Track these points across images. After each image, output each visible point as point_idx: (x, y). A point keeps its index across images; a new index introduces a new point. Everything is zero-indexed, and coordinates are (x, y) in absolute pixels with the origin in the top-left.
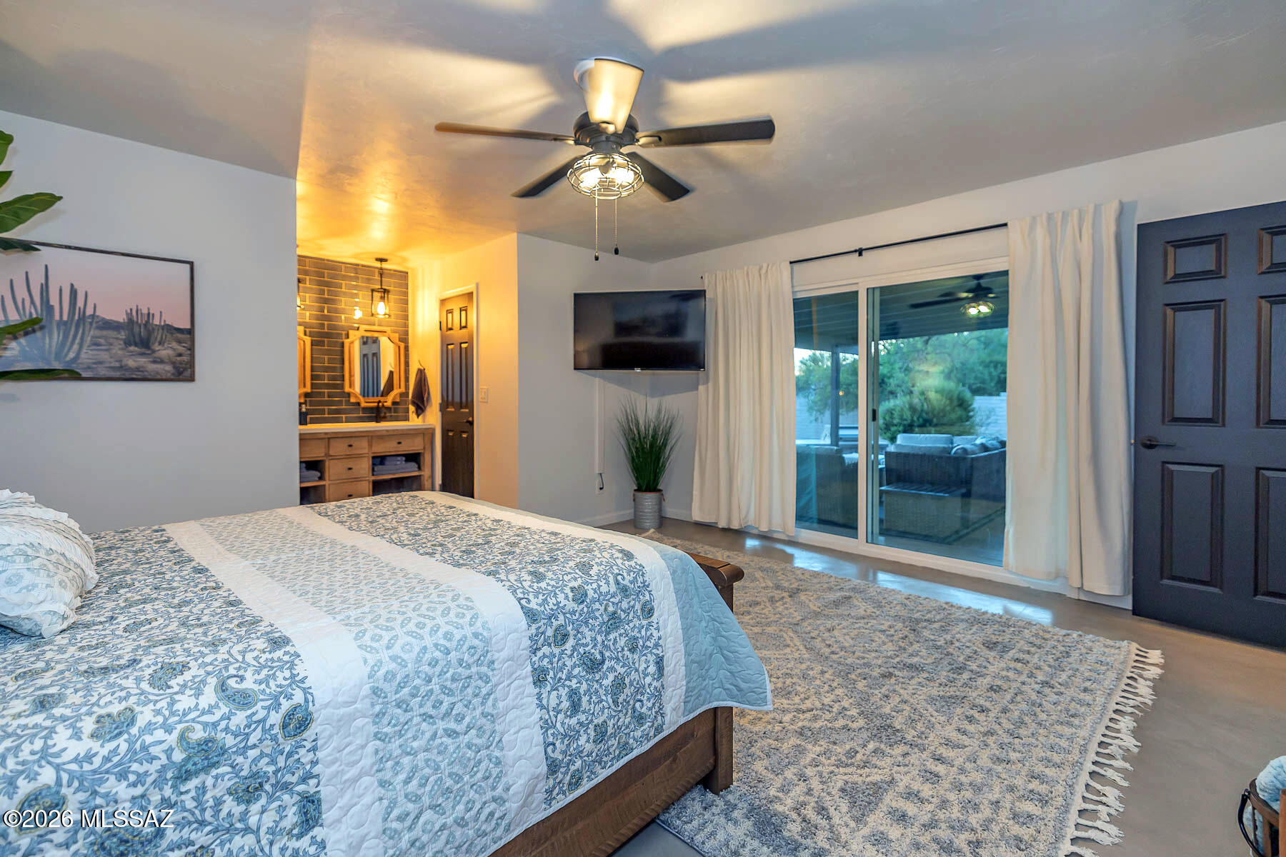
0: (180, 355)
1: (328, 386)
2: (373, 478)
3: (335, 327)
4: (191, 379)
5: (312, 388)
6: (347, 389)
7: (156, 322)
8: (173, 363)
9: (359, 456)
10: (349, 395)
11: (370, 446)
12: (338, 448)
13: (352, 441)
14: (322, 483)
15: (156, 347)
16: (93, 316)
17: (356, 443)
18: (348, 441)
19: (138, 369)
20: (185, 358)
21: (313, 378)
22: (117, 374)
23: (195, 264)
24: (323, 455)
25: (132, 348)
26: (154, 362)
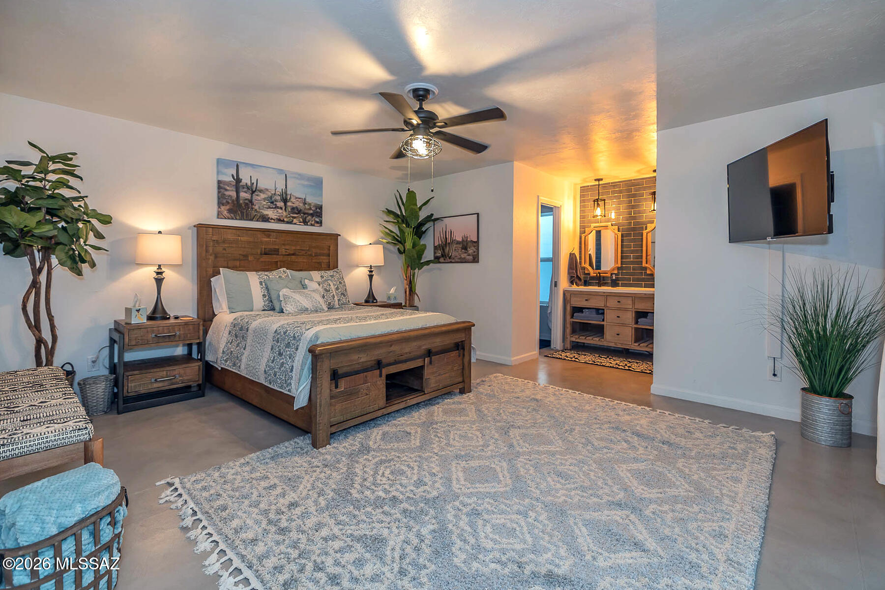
0: (474, 252)
1: (632, 263)
2: (636, 326)
3: (639, 223)
4: (478, 262)
5: (621, 264)
6: (644, 265)
7: (469, 240)
8: (473, 255)
9: (626, 310)
10: (646, 268)
11: (634, 303)
12: (612, 303)
13: (621, 299)
14: (602, 323)
15: (469, 249)
16: (455, 240)
17: (623, 300)
18: (618, 299)
19: (464, 258)
20: (476, 253)
21: (622, 258)
22: (459, 261)
23: (480, 214)
24: (603, 306)
25: (463, 251)
26: (468, 255)
